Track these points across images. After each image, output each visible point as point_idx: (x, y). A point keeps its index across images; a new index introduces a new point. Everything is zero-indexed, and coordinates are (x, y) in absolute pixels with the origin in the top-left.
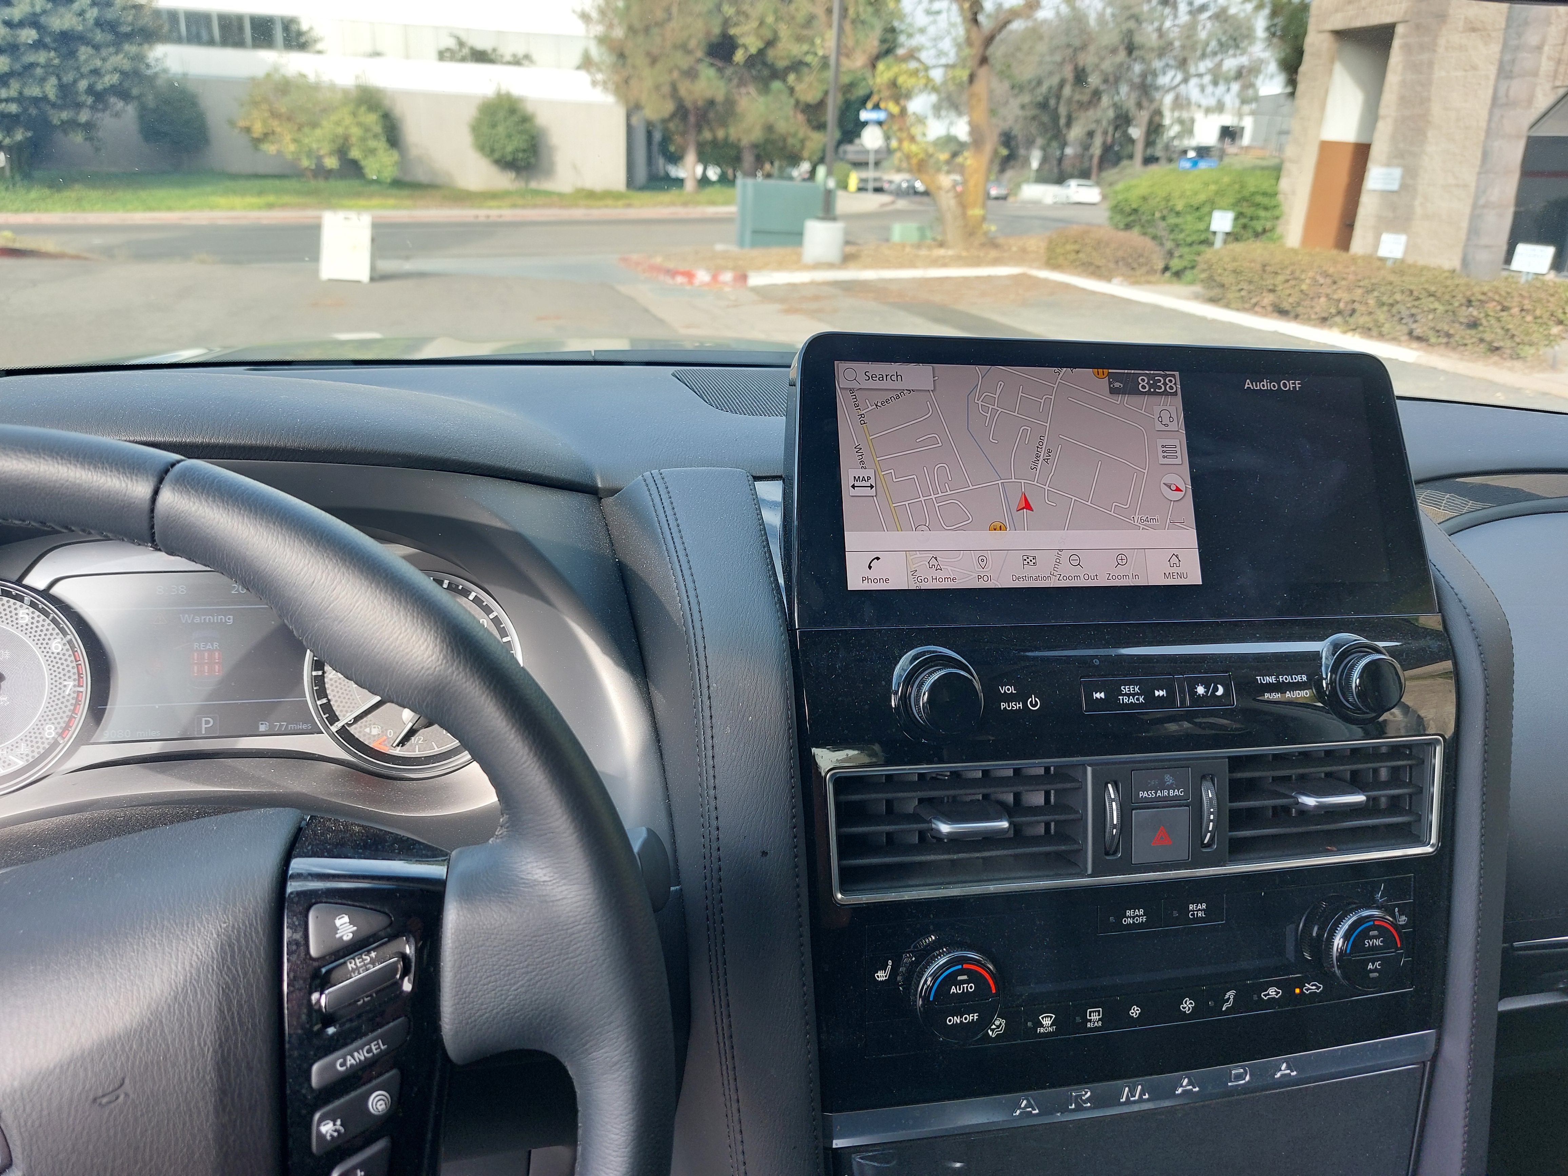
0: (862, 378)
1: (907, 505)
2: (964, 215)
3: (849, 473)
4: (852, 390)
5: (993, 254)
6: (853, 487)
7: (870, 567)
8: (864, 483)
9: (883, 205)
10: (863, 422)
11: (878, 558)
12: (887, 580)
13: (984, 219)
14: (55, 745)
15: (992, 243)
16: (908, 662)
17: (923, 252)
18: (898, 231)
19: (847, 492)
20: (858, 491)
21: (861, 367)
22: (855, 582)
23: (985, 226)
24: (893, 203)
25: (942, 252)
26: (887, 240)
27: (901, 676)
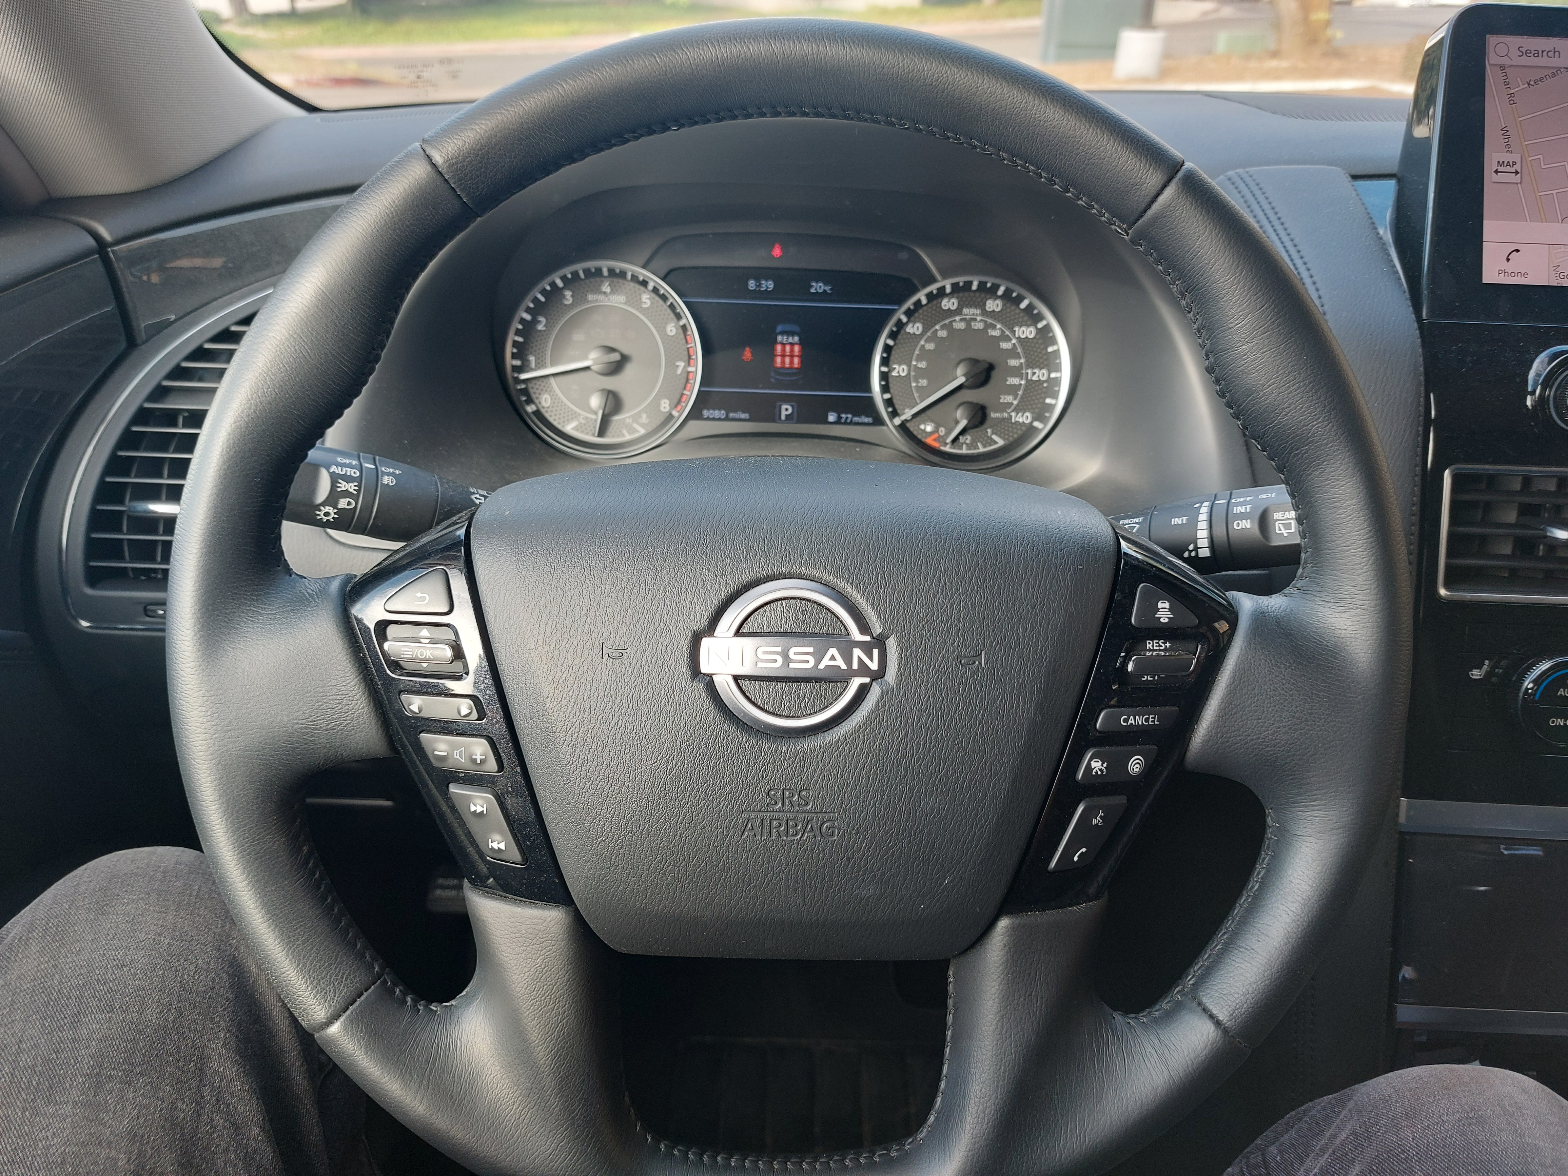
0: (1515, 53)
1: (1555, 195)
2: (1306, 20)
3: (1493, 156)
4: (1502, 67)
5: (1336, 64)
6: (1496, 172)
7: (1508, 260)
8: (1508, 169)
9: (1206, 13)
10: (1512, 102)
11: (1517, 251)
12: (1525, 274)
13: (1328, 23)
14: (670, 417)
15: (1335, 53)
16: (1547, 360)
17: (1253, 64)
18: (1222, 40)
19: (1489, 177)
20: (1501, 177)
21: (1514, 42)
22: (1491, 274)
23: (1329, 32)
24: (1216, 10)
25: (1274, 63)
26: (1209, 52)
27: (1538, 375)
